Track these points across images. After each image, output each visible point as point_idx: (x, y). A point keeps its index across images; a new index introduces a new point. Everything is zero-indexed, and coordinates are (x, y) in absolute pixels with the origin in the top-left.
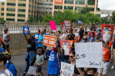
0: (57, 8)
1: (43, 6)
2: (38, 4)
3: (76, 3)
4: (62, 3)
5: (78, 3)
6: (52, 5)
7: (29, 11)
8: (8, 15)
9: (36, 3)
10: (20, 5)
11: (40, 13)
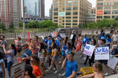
0: (98, 18)
1: (89, 17)
2: (86, 16)
3: (113, 13)
4: (102, 14)
5: (114, 13)
6: (95, 16)
7: (80, 21)
8: (67, 24)
9: (84, 15)
10: (74, 18)
11: (87, 22)
